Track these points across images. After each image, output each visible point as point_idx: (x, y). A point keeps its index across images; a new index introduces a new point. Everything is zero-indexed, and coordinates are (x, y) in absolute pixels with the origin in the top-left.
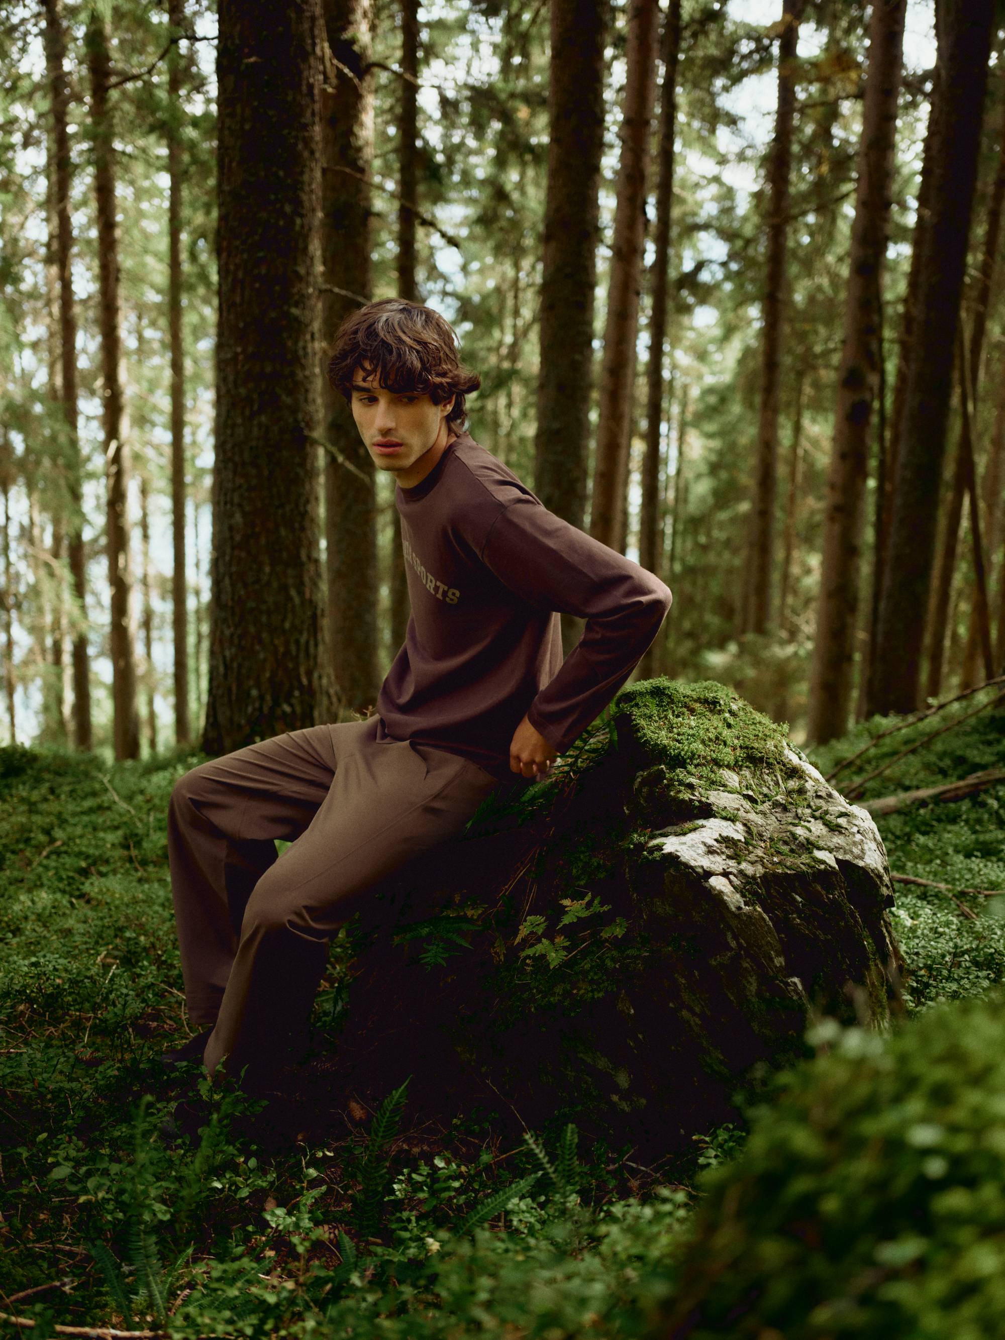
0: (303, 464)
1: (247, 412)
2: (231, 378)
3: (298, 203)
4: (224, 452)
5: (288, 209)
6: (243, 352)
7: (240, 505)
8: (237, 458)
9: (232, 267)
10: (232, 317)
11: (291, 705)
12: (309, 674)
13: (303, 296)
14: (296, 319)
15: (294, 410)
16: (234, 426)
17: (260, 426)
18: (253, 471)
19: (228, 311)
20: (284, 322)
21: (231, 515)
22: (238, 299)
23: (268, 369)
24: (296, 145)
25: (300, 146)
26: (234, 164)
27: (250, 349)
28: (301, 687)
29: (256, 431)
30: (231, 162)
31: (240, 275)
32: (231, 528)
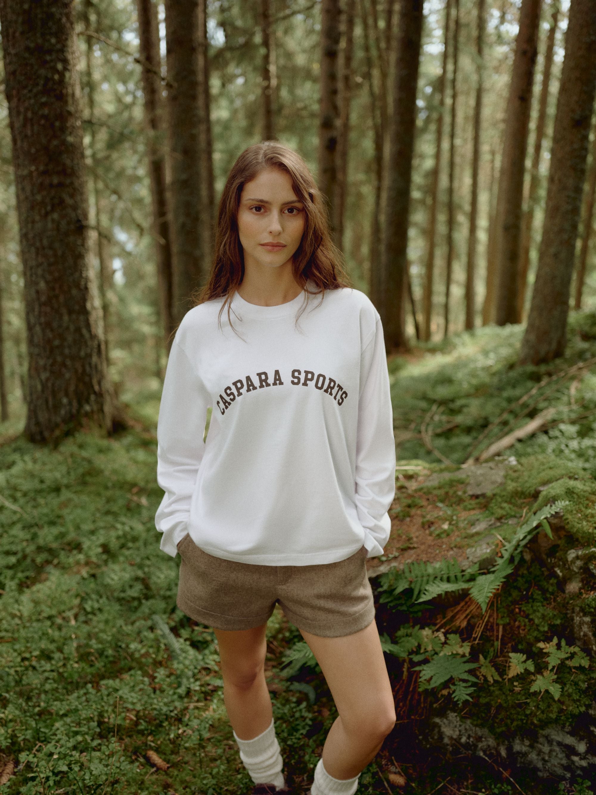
0: (83, 245)
1: (43, 212)
2: (28, 188)
3: (65, 61)
4: (27, 240)
5: (60, 66)
6: (37, 169)
7: (43, 277)
8: (38, 244)
9: (22, 109)
10: (25, 145)
11: (91, 406)
12: (99, 383)
13: (74, 127)
14: (72, 145)
15: (75, 208)
16: (33, 222)
17: (53, 221)
18: (50, 253)
19: (22, 141)
20: (63, 148)
21: (37, 284)
22: (29, 133)
23: (55, 181)
24: (60, 19)
25: (64, 20)
26: (17, 34)
27: (42, 168)
28: (95, 393)
29: (50, 225)
30: (14, 33)
31: (29, 115)
32: (37, 292)
